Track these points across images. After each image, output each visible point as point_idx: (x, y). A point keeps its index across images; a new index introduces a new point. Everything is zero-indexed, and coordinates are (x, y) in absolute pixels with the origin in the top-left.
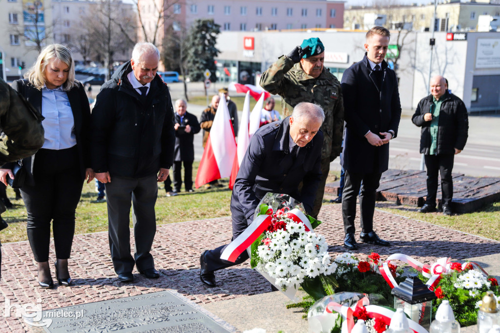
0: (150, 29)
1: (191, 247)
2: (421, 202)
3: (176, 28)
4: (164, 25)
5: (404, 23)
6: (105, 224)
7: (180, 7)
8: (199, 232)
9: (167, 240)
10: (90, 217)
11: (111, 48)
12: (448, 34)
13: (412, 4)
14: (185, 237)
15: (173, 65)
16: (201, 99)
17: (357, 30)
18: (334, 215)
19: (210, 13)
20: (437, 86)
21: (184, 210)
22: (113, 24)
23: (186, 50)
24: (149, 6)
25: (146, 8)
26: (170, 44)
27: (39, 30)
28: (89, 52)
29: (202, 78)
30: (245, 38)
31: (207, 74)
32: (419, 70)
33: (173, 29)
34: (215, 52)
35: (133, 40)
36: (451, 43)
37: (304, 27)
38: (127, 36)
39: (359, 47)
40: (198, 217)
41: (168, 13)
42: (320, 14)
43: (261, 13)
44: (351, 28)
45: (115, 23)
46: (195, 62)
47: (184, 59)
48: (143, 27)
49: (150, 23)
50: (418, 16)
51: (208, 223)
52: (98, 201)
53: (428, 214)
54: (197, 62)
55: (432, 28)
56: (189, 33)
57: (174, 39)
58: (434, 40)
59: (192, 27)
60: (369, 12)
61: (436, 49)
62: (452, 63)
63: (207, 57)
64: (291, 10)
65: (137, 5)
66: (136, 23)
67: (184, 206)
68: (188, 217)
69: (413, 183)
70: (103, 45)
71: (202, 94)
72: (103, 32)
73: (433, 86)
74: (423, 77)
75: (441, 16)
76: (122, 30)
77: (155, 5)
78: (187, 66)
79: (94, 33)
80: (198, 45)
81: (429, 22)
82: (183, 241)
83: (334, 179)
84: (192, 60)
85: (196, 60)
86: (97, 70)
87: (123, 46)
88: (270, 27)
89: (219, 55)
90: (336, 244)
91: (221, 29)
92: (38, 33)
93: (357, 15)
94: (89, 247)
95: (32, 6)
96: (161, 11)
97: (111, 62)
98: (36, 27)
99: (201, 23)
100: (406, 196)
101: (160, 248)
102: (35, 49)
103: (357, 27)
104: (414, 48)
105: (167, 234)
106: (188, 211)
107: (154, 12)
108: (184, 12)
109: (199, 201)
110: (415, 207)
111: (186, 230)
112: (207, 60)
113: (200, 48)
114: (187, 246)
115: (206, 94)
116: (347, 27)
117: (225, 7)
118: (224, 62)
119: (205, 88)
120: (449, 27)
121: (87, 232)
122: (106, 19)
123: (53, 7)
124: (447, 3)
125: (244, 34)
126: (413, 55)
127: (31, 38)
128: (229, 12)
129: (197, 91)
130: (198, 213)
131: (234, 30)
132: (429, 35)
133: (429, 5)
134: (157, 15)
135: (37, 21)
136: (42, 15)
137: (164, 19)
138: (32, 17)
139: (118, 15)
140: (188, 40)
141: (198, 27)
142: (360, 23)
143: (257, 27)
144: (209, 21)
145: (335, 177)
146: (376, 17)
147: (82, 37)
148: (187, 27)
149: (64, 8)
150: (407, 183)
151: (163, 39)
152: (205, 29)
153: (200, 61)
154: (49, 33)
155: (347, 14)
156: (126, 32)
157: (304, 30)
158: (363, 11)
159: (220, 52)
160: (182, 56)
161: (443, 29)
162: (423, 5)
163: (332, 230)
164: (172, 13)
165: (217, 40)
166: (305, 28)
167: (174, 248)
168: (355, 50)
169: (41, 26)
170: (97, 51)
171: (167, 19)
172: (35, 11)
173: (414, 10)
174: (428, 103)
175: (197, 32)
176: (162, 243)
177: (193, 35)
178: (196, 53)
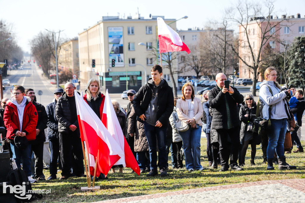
23: (288, 62)
25: (252, 32)
38: (237, 54)
45: (228, 44)
46: (295, 72)
47: (287, 69)
48: (250, 46)
54: (297, 72)
65: (246, 29)
76: (233, 50)
80: (298, 58)
84: (292, 70)
85: (296, 70)
92: (169, 56)
99: (301, 40)
102: (167, 68)
113: (300, 60)
140: (289, 54)
141: (298, 43)
152: (304, 44)
153: (300, 71)
160: (285, 67)
177: (293, 50)
178: (296, 64)
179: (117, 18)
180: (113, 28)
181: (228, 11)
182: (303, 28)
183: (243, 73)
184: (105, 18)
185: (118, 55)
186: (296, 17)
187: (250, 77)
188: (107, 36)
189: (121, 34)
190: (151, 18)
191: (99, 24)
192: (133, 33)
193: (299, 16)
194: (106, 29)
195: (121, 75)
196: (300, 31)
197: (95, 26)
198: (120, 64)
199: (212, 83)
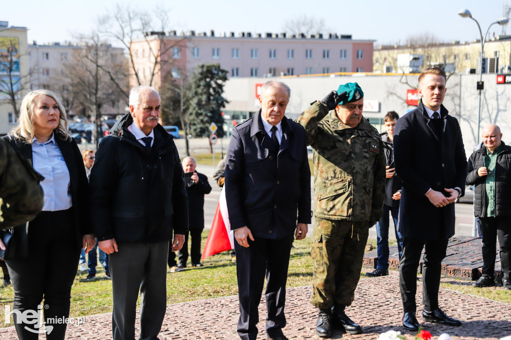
0: (145, 77)
1: (205, 330)
2: (475, 274)
3: (175, 74)
4: (161, 72)
5: (446, 64)
6: (100, 306)
7: (180, 50)
8: (213, 312)
9: (175, 322)
10: (81, 298)
11: (98, 99)
12: (498, 76)
13: (454, 42)
14: (196, 319)
15: (172, 118)
16: (206, 158)
17: (389, 74)
18: (372, 290)
19: (215, 57)
20: (491, 137)
21: (193, 287)
22: (101, 72)
23: (188, 100)
24: (144, 50)
25: (140, 52)
26: (169, 94)
27: (14, 81)
28: (72, 104)
29: (207, 133)
30: (257, 85)
31: (213, 127)
32: (464, 119)
33: (172, 76)
34: (222, 103)
35: (125, 89)
36: (502, 86)
37: (326, 71)
38: (117, 85)
39: (392, 93)
40: (210, 295)
41: (166, 58)
42: (345, 56)
43: (275, 56)
44: (382, 71)
45: (103, 69)
46: (198, 115)
47: (185, 110)
48: (136, 74)
49: (144, 69)
50: (461, 56)
51: (223, 302)
52: (88, 280)
53: (484, 289)
54: (201, 114)
55: (479, 69)
56: (191, 80)
57: (173, 88)
58: (483, 83)
59: (194, 73)
60: (403, 53)
61: (484, 94)
62: (505, 110)
63: (213, 108)
64: (311, 51)
65: (129, 49)
66: (128, 70)
67: (192, 283)
68: (198, 295)
69: (465, 252)
70: (88, 96)
71: (207, 152)
72: (89, 81)
73: (487, 137)
74: (471, 126)
75: (489, 55)
76: (112, 79)
77: (151, 49)
78: (188, 119)
79: (78, 82)
80: (202, 94)
81: (475, 62)
82: (195, 323)
83: (369, 249)
84: (194, 112)
85: (199, 111)
86: (82, 126)
87: (113, 97)
88: (286, 72)
89: (226, 105)
90: (376, 324)
91: (228, 75)
92: (12, 85)
93: (389, 55)
94: (82, 333)
95: (5, 53)
96: (158, 56)
97: (99, 116)
98: (10, 76)
99: (205, 69)
100: (457, 268)
101: (167, 332)
102: (9, 103)
103: (389, 70)
104: (458, 94)
105: (175, 315)
106: (198, 288)
107: (150, 56)
108: (184, 56)
109: (210, 276)
110: (469, 280)
111: (197, 310)
112: (213, 112)
113: (204, 98)
114: (200, 328)
115: (212, 152)
116: (376, 70)
117: (233, 50)
118: (232, 114)
119: (211, 144)
120: (500, 68)
121: (79, 315)
122: (93, 67)
123: (30, 54)
124: (496, 40)
125: (255, 80)
126: (457, 101)
127: (4, 90)
128: (237, 56)
129: (200, 148)
130: (210, 290)
131: (243, 76)
132: (476, 78)
133: (474, 43)
134: (153, 60)
135: (11, 70)
136: (17, 63)
137: (161, 64)
138: (5, 65)
139: (106, 61)
140: (189, 88)
141: (201, 74)
142: (392, 65)
143: (270, 72)
144: (214, 66)
145: (370, 246)
146: (412, 57)
147: (64, 88)
148: (188, 74)
149: (43, 54)
150: (458, 252)
151: (159, 88)
152: (210, 75)
153: (204, 113)
154: (26, 83)
155: (376, 55)
156: (117, 81)
157: (326, 74)
158: (396, 51)
159: (227, 102)
160: (182, 108)
161: (492, 71)
162: (467, 43)
163: (371, 307)
164: (170, 58)
165: (224, 88)
166: (328, 72)
167: (184, 331)
168: (388, 97)
169: (17, 76)
170: (82, 104)
171: (164, 64)
172: (9, 59)
173: (456, 49)
174: (481, 156)
175: (200, 80)
176: (169, 326)
177: (196, 82)
178: (199, 104)
181: (103, 21)
199: (88, 127)
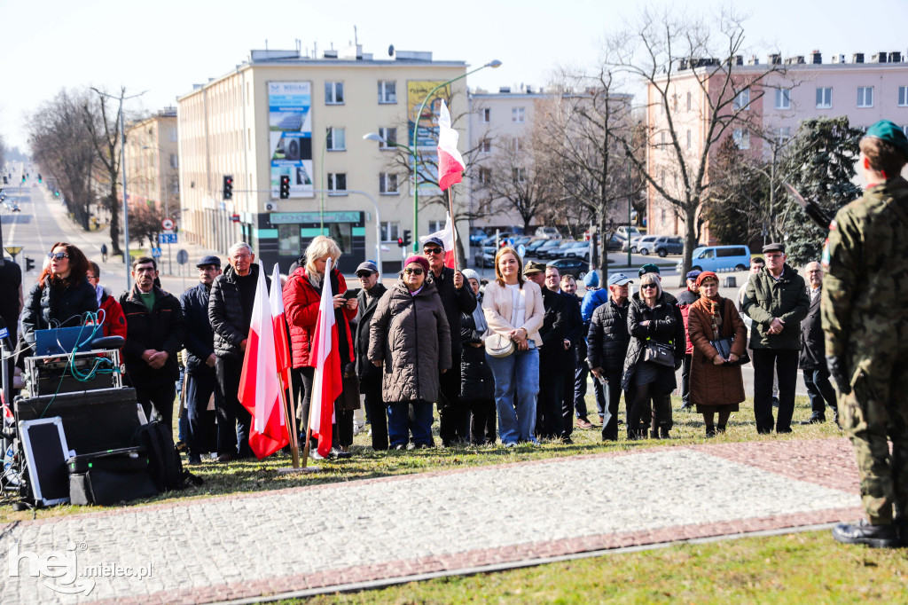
11: (607, 193)
23: (783, 191)
25: (682, 101)
26: (739, 180)
34: (850, 193)
38: (640, 166)
46: (800, 219)
47: (779, 210)
48: (675, 144)
56: (789, 153)
59: (796, 138)
76: (629, 153)
80: (808, 179)
95: (427, 109)
99: (817, 129)
102: (440, 202)
113: (815, 185)
140: (783, 168)
141: (812, 138)
144: (835, 122)
152: (825, 142)
175: (807, 150)
179: (294, 55)
180: (282, 85)
181: (616, 44)
182: (828, 91)
183: (658, 220)
184: (258, 56)
185: (297, 162)
186: (809, 59)
187: (676, 233)
188: (264, 109)
189: (306, 103)
190: (393, 58)
191: (240, 72)
192: (340, 99)
193: (817, 58)
194: (263, 86)
195: (306, 221)
196: (819, 101)
197: (228, 78)
198: (303, 191)
199: (569, 247)
